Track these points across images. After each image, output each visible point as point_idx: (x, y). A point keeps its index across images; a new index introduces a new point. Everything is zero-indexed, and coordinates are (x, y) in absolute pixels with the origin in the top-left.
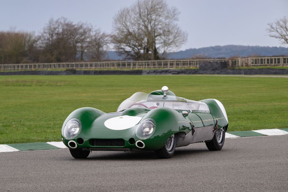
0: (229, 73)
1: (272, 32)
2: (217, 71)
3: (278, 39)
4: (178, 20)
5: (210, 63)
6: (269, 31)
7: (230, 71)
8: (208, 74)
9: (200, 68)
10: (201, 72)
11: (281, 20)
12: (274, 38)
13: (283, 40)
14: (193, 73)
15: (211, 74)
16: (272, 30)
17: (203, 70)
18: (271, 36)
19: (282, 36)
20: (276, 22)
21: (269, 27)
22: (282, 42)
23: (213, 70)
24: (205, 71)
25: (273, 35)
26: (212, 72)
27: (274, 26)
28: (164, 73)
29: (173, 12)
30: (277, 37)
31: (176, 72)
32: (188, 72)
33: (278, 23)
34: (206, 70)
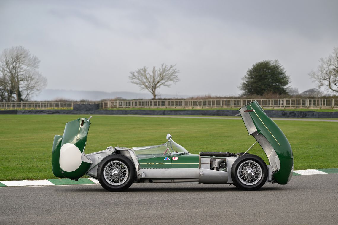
0: (102, 114)
1: (134, 80)
2: (91, 112)
3: (138, 85)
4: (38, 68)
5: (83, 104)
6: (131, 79)
7: (103, 112)
8: (82, 114)
9: (74, 109)
10: (75, 112)
11: (141, 70)
12: (135, 84)
13: (143, 86)
14: (67, 113)
15: (84, 114)
16: (134, 78)
17: (77, 110)
18: (133, 83)
19: (142, 82)
20: (137, 70)
21: (131, 75)
22: (141, 87)
23: (87, 110)
24: (79, 112)
25: (135, 82)
26: (86, 113)
27: (136, 74)
28: (39, 113)
29: (34, 61)
30: (137, 84)
31: (51, 112)
32: (63, 112)
33: (139, 72)
34: (80, 110)
